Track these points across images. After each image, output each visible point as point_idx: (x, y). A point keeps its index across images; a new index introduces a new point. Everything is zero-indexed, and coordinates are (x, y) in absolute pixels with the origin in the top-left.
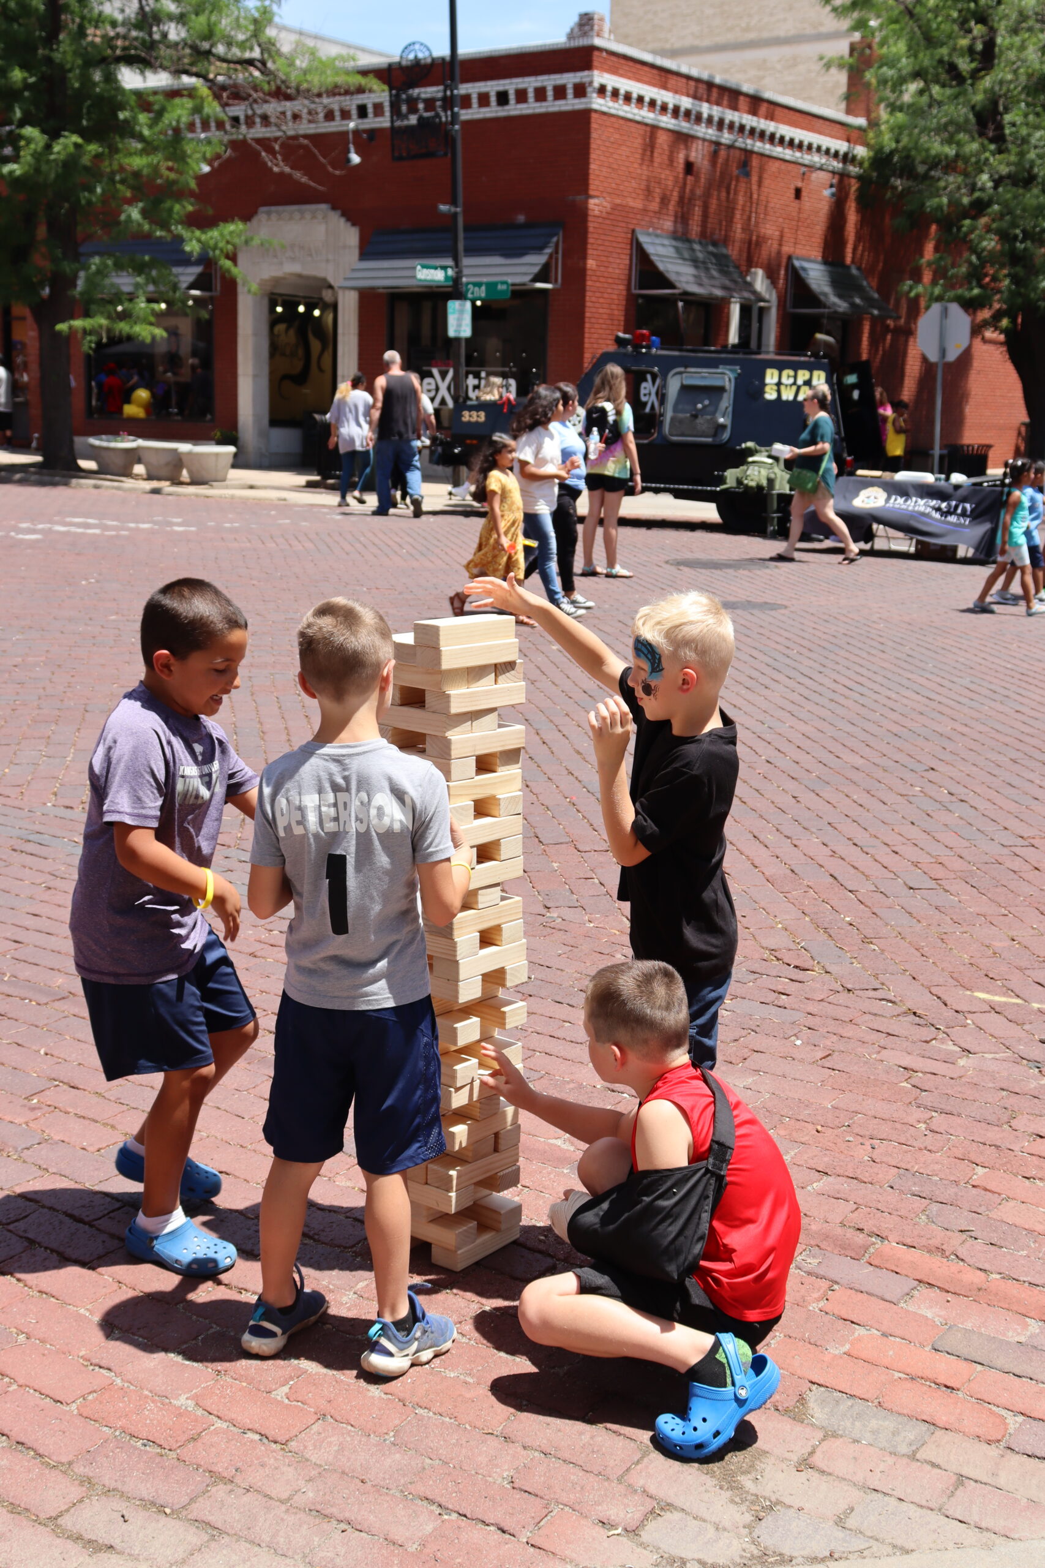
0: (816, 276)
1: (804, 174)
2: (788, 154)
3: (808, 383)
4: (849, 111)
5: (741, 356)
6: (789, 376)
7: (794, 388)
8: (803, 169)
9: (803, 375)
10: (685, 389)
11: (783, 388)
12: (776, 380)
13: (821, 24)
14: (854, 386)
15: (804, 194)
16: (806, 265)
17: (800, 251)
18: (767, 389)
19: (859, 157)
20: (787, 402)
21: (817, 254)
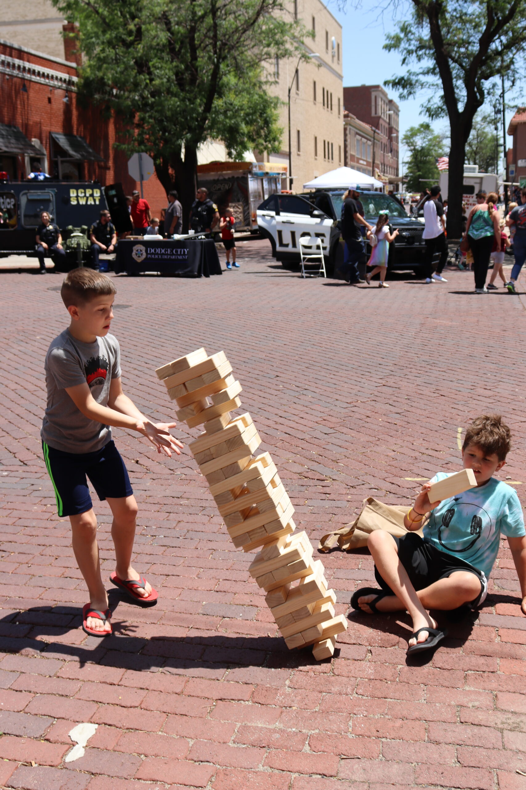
0: (63, 141)
1: (51, 91)
2: (42, 80)
3: (92, 195)
4: (67, 59)
5: (54, 183)
6: (82, 193)
7: (85, 198)
8: (51, 88)
9: (89, 192)
10: (29, 201)
11: (79, 198)
12: (75, 195)
13: (26, 16)
14: (114, 196)
15: (52, 101)
16: (58, 136)
17: (53, 129)
18: (72, 199)
19: (75, 82)
20: (83, 205)
21: (60, 131)
